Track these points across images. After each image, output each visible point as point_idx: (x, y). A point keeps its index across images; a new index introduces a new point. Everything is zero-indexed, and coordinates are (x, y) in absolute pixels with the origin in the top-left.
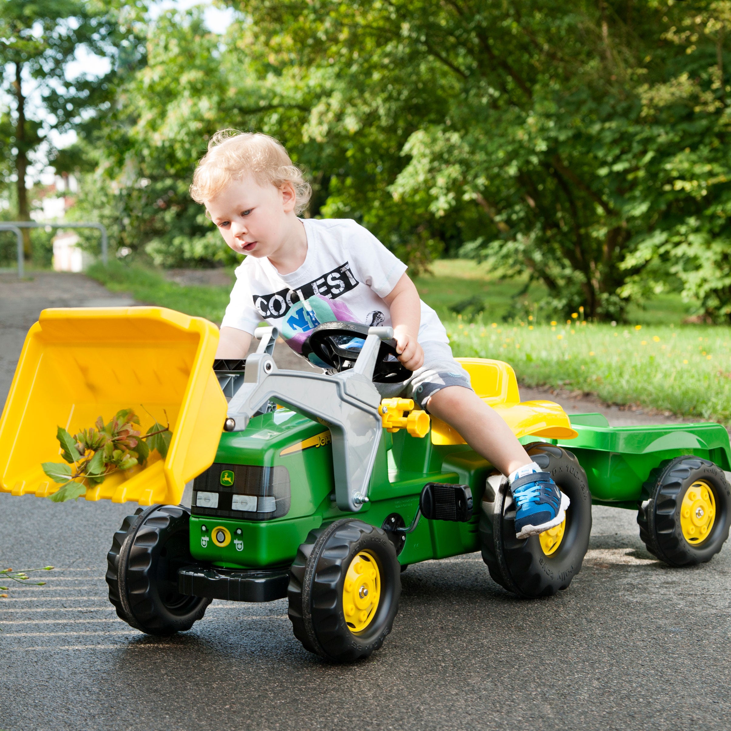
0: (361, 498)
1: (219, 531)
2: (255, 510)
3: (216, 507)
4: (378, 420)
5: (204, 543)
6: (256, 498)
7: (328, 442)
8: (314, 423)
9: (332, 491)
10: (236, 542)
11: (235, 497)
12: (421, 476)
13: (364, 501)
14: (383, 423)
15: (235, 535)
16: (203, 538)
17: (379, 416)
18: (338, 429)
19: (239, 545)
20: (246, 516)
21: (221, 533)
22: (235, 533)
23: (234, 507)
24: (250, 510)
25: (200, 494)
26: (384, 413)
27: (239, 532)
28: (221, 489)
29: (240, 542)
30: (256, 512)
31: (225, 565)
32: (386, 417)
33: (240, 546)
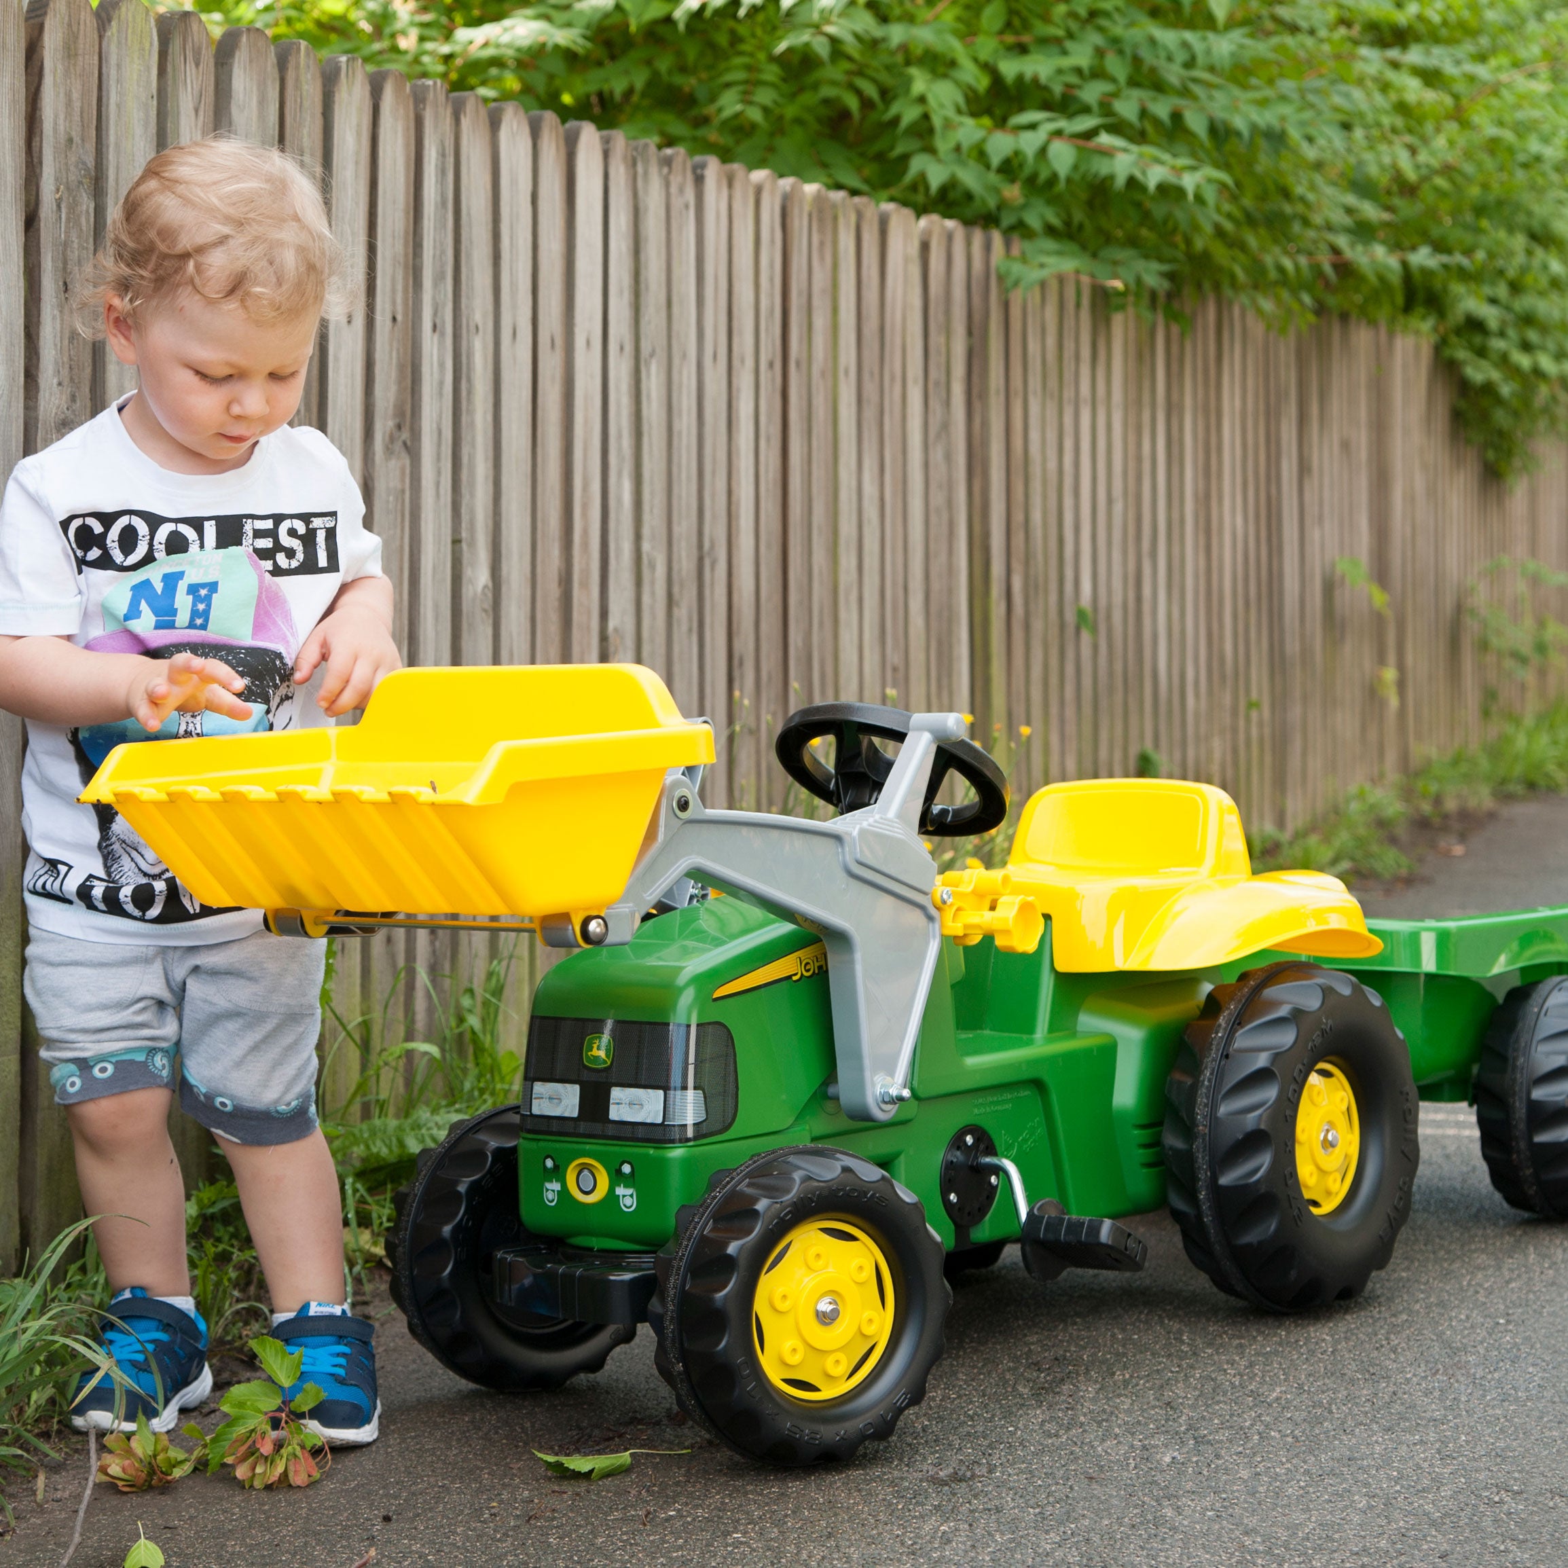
0: (894, 1092)
1: (583, 1167)
2: (659, 1120)
3: (575, 1114)
4: (931, 918)
5: (550, 1195)
6: (661, 1092)
7: (820, 967)
8: (788, 927)
9: (831, 1076)
10: (620, 1191)
11: (616, 1093)
12: (1030, 1043)
13: (901, 1099)
14: (942, 926)
15: (617, 1176)
16: (548, 1185)
17: (933, 912)
18: (840, 938)
19: (627, 1197)
20: (641, 1133)
21: (586, 1172)
22: (619, 1172)
23: (615, 1114)
24: (649, 1121)
25: (539, 1087)
26: (944, 902)
27: (626, 1169)
28: (586, 1076)
29: (630, 1191)
30: (662, 1124)
31: (597, 1243)
32: (949, 914)
33: (628, 1201)
